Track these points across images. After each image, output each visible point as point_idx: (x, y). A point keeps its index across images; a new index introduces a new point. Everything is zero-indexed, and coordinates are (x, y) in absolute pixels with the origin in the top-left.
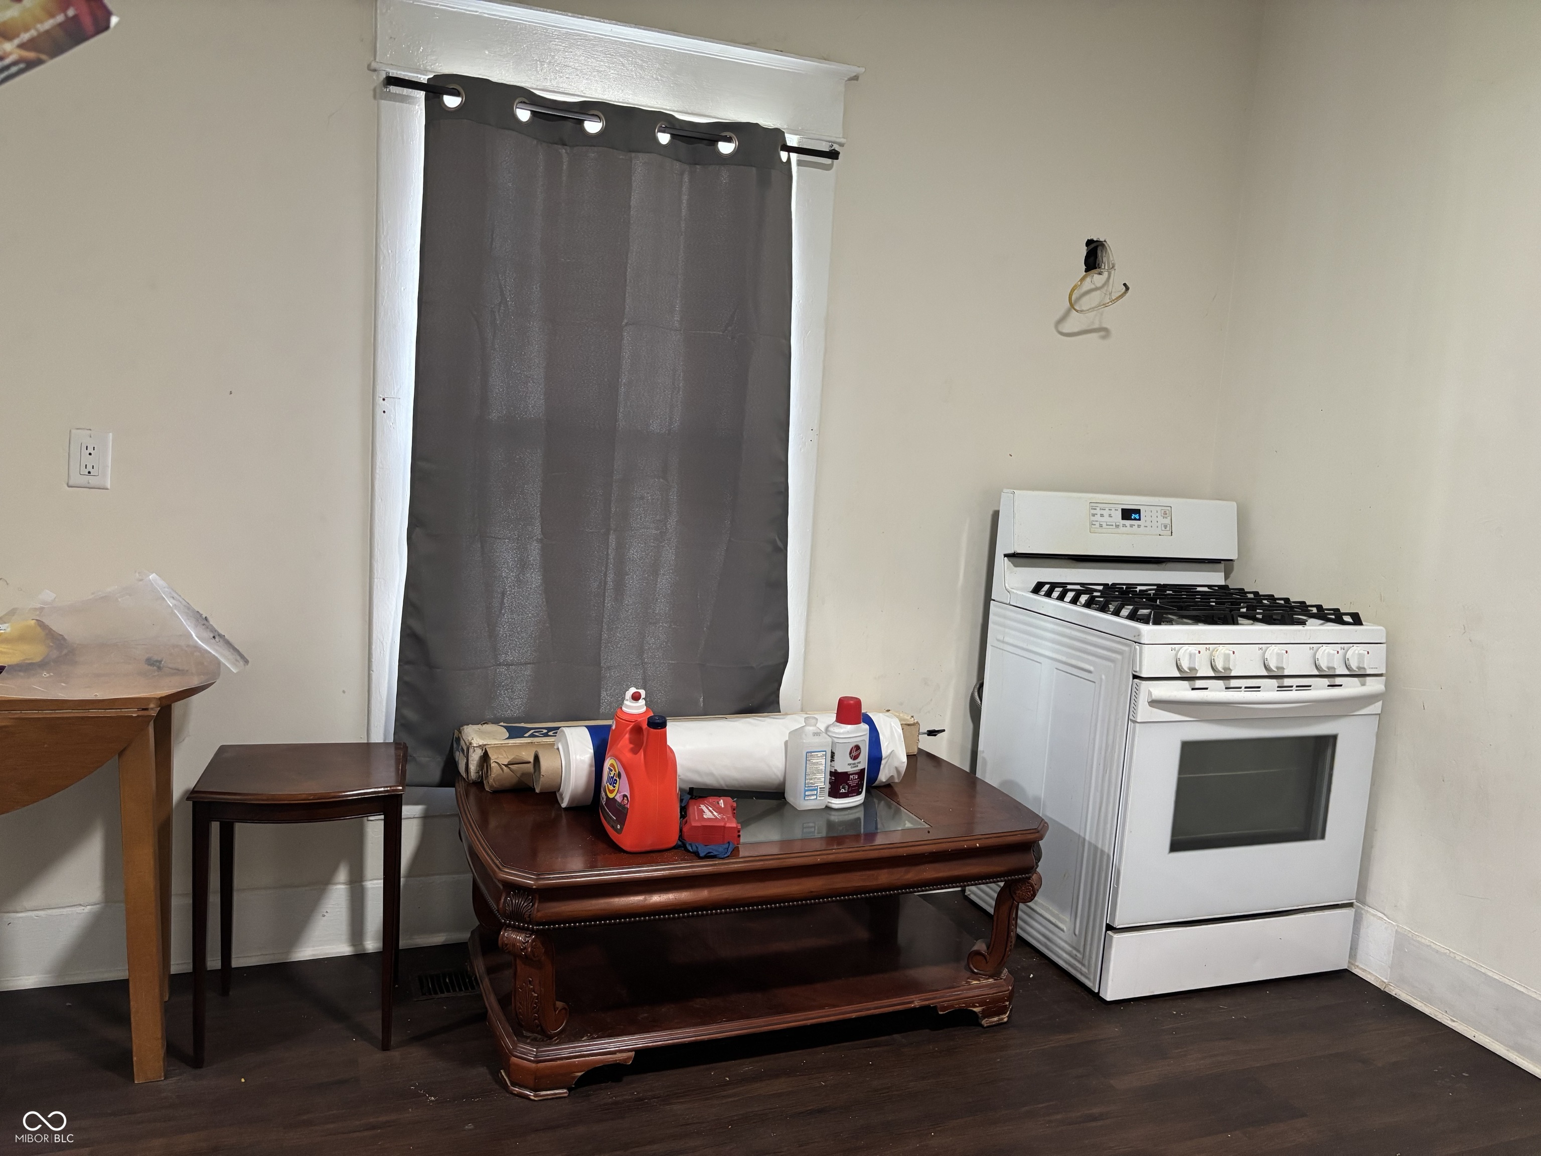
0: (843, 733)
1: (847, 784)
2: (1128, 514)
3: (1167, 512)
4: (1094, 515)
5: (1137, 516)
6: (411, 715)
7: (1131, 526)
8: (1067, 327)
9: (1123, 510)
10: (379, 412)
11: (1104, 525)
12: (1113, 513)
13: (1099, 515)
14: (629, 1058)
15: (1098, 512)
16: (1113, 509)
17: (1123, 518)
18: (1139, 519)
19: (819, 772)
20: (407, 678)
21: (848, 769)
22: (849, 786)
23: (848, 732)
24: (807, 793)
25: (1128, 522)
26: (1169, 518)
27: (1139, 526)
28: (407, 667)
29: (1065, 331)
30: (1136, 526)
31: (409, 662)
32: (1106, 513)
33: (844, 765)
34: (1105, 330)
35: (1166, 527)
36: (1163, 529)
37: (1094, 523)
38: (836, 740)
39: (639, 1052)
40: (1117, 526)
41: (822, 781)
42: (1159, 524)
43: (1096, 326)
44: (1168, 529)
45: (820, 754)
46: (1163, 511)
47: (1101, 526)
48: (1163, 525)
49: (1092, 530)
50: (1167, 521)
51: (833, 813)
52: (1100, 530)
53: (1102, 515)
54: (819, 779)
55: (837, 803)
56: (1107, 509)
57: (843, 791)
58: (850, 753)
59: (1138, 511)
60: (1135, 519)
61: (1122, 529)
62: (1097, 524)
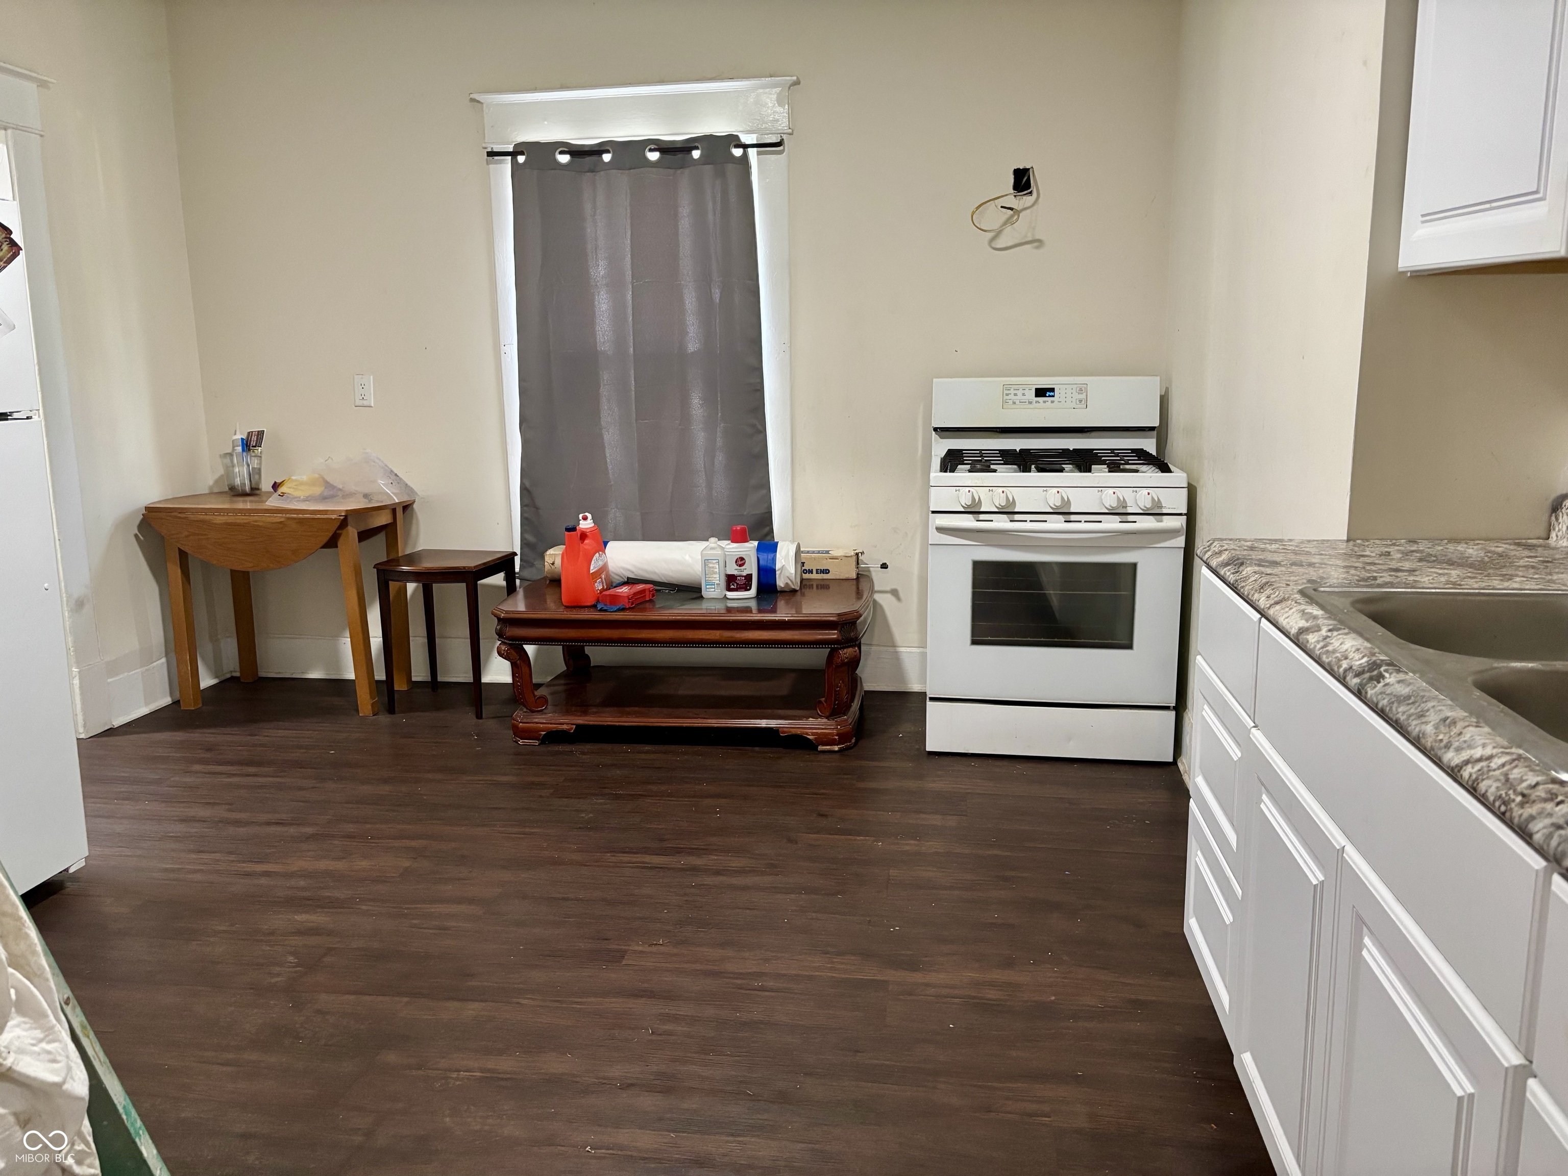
0: (729, 548)
1: (736, 583)
2: (1041, 393)
3: (1083, 389)
4: (1007, 395)
5: (1052, 394)
6: (530, 538)
7: (1045, 402)
8: (1000, 243)
9: (1036, 389)
10: (502, 353)
11: (1017, 402)
12: (1026, 392)
13: (1012, 395)
14: (572, 728)
15: (1012, 392)
16: (1027, 389)
17: (1037, 396)
18: (1053, 396)
19: (715, 573)
20: (526, 515)
21: (736, 573)
22: (737, 584)
23: (733, 548)
24: (708, 587)
25: (1041, 399)
26: (1085, 394)
27: (1052, 402)
28: (525, 508)
29: (998, 246)
30: (1050, 402)
31: (526, 506)
32: (1020, 393)
33: (733, 570)
34: (1039, 241)
35: (1081, 401)
36: (1078, 403)
37: (1007, 401)
38: (727, 553)
39: (578, 726)
40: (1030, 403)
41: (718, 579)
42: (1074, 400)
43: (1030, 239)
44: (1083, 402)
45: (714, 561)
46: (1078, 389)
47: (1014, 403)
48: (1078, 400)
49: (1005, 407)
50: (1083, 396)
51: (728, 601)
52: (1014, 406)
53: (1015, 395)
54: (715, 578)
55: (730, 595)
56: (1021, 389)
57: (732, 587)
58: (736, 562)
59: (1052, 390)
60: (1050, 396)
61: (1034, 405)
62: (1011, 402)
